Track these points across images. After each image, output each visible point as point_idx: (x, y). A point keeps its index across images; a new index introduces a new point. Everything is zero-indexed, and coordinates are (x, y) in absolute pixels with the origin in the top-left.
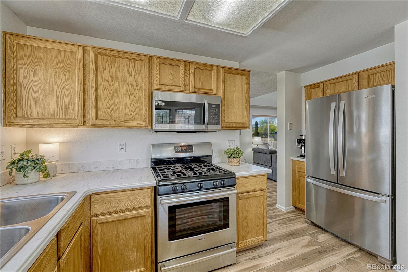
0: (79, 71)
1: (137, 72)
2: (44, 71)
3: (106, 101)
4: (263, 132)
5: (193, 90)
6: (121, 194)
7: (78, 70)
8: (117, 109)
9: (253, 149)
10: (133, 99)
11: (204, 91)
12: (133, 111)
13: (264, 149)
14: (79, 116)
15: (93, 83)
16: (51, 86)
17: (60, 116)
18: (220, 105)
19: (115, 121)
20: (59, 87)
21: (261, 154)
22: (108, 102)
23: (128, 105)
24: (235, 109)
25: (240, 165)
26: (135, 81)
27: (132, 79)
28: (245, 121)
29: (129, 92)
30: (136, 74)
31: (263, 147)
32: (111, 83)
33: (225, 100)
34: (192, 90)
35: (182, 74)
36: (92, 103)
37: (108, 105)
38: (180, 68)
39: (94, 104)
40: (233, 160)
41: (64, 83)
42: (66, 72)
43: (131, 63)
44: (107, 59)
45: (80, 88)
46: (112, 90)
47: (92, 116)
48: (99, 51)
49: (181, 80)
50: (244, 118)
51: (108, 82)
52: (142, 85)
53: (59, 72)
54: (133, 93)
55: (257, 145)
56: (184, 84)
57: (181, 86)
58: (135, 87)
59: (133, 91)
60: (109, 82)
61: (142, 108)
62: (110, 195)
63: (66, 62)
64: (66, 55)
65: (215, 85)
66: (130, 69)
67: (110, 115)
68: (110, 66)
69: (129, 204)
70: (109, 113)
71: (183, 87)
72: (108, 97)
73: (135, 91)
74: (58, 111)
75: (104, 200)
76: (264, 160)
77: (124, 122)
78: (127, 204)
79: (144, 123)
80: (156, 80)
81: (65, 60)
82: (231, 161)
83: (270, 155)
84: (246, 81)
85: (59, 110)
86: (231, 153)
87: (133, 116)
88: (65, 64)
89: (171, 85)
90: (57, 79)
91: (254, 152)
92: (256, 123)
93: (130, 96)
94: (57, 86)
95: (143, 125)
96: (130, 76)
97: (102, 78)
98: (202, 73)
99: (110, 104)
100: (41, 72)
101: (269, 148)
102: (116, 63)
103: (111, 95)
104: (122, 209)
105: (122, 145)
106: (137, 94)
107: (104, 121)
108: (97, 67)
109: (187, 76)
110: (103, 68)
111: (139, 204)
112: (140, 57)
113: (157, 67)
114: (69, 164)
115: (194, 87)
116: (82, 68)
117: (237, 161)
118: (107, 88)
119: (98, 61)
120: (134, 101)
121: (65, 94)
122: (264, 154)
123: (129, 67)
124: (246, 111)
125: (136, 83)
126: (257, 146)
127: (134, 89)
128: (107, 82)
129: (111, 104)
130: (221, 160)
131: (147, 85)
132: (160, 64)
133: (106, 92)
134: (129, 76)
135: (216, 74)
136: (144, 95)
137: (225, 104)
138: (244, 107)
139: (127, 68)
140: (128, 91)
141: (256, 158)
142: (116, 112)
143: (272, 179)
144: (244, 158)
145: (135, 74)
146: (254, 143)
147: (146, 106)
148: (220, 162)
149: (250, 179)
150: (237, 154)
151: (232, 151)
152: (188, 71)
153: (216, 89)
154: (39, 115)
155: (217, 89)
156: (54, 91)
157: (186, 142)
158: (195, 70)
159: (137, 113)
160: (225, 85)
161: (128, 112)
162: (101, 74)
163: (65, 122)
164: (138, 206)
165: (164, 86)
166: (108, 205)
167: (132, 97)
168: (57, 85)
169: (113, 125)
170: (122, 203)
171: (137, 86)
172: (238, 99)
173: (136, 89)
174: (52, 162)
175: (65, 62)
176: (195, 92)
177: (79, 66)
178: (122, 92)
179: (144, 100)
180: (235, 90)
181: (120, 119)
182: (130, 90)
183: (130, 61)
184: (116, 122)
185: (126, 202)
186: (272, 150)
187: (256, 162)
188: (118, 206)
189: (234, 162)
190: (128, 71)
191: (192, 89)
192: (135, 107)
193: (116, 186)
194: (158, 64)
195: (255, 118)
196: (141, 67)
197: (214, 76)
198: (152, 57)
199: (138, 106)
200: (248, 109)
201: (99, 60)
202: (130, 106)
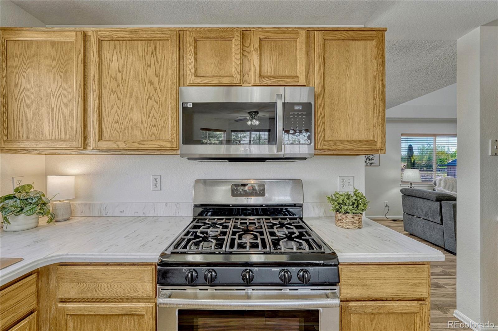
0: (77, 69)
1: (159, 60)
2: (36, 74)
3: (114, 111)
4: (424, 162)
5: (257, 81)
6: (102, 270)
7: (77, 67)
8: (129, 122)
9: (402, 191)
10: (153, 105)
11: (279, 81)
12: (153, 126)
13: (426, 192)
14: (78, 135)
15: (94, 83)
16: (45, 95)
17: (55, 137)
18: (312, 103)
19: (126, 142)
20: (54, 95)
21: (417, 199)
22: (116, 112)
23: (146, 116)
24: (348, 111)
25: (361, 228)
26: (156, 75)
27: (151, 72)
28: (374, 136)
29: (146, 95)
30: (158, 63)
31: (424, 188)
32: (120, 82)
33: (326, 95)
34: (255, 80)
35: (236, 54)
36: (93, 116)
37: (116, 117)
38: (233, 42)
39: (96, 117)
40: (344, 216)
41: (60, 88)
42: (62, 72)
43: (150, 46)
44: (115, 45)
45: (79, 93)
46: (121, 94)
47: (94, 134)
48: (102, 34)
49: (234, 64)
50: (371, 130)
51: (116, 80)
52: (166, 81)
53: (55, 74)
54: (153, 95)
55: (411, 183)
56: (240, 71)
57: (234, 76)
58: (157, 85)
59: (153, 91)
60: (118, 81)
61: (167, 119)
62: (85, 268)
63: (63, 58)
64: (62, 47)
65: (304, 68)
66: (148, 57)
67: (119, 133)
68: (119, 55)
69: (115, 290)
70: (116, 129)
71: (238, 77)
72: (116, 104)
73: (156, 92)
74: (53, 129)
75: (76, 276)
76: (423, 210)
77: (138, 143)
78: (113, 289)
79: (169, 145)
80: (190, 70)
81: (61, 55)
82: (341, 218)
83: (438, 203)
84: (375, 51)
85: (54, 127)
86: (341, 202)
87: (153, 134)
88: (61, 61)
89: (216, 75)
90: (52, 83)
91: (405, 195)
92: (410, 149)
93: (147, 100)
94: (52, 94)
95: (169, 149)
96: (149, 68)
97: (107, 76)
98: (275, 47)
99: (118, 116)
100: (33, 76)
101: (436, 190)
102: (128, 49)
103: (120, 101)
104: (104, 296)
105: (156, 180)
106: (159, 97)
107: (110, 143)
108: (101, 59)
109: (246, 56)
110: (110, 59)
111: (132, 291)
112: (163, 33)
113: (191, 47)
114: (90, 204)
115: (260, 75)
116: (81, 63)
117: (353, 220)
118: (114, 90)
119: (102, 51)
120: (154, 108)
121: (61, 105)
122: (425, 200)
123: (147, 54)
124: (375, 115)
125: (157, 79)
126: (411, 185)
127: (154, 88)
128: (114, 81)
129: (120, 116)
130: (325, 212)
131: (174, 79)
132: (196, 41)
133: (113, 97)
134: (147, 68)
135: (304, 45)
136: (169, 97)
137: (326, 103)
138: (371, 106)
139: (143, 56)
140: (145, 92)
141: (407, 206)
142: (127, 127)
143: (443, 247)
144: (386, 203)
145: (156, 63)
146: (405, 179)
147: (173, 115)
148: (321, 215)
149: (379, 270)
150: (355, 206)
151: (342, 198)
152: (249, 47)
153: (304, 74)
154: (32, 136)
155: (309, 75)
156: (48, 102)
157: (257, 177)
158: (260, 44)
159: (159, 128)
160: (326, 65)
161: (146, 126)
162: (106, 70)
163: (61, 145)
164: (132, 296)
165: (204, 78)
166: (83, 286)
167: (151, 102)
168: (52, 92)
169: (123, 148)
170: (104, 286)
171: (159, 83)
172: (357, 92)
173: (158, 88)
174: (65, 201)
175: (61, 57)
176: (262, 84)
177: (77, 61)
178: (137, 94)
179: (170, 106)
180: (348, 72)
181: (134, 139)
182: (149, 91)
183: (148, 43)
184: (126, 144)
185: (111, 285)
186: (443, 194)
187: (407, 211)
188: (98, 289)
189: (347, 220)
190: (145, 59)
191: (255, 78)
192: (155, 118)
193: (93, 255)
194: (193, 41)
195: (406, 140)
196: (165, 50)
197: (300, 48)
198: (184, 31)
199: (160, 116)
200: (381, 110)
201: (104, 48)
202: (149, 116)
